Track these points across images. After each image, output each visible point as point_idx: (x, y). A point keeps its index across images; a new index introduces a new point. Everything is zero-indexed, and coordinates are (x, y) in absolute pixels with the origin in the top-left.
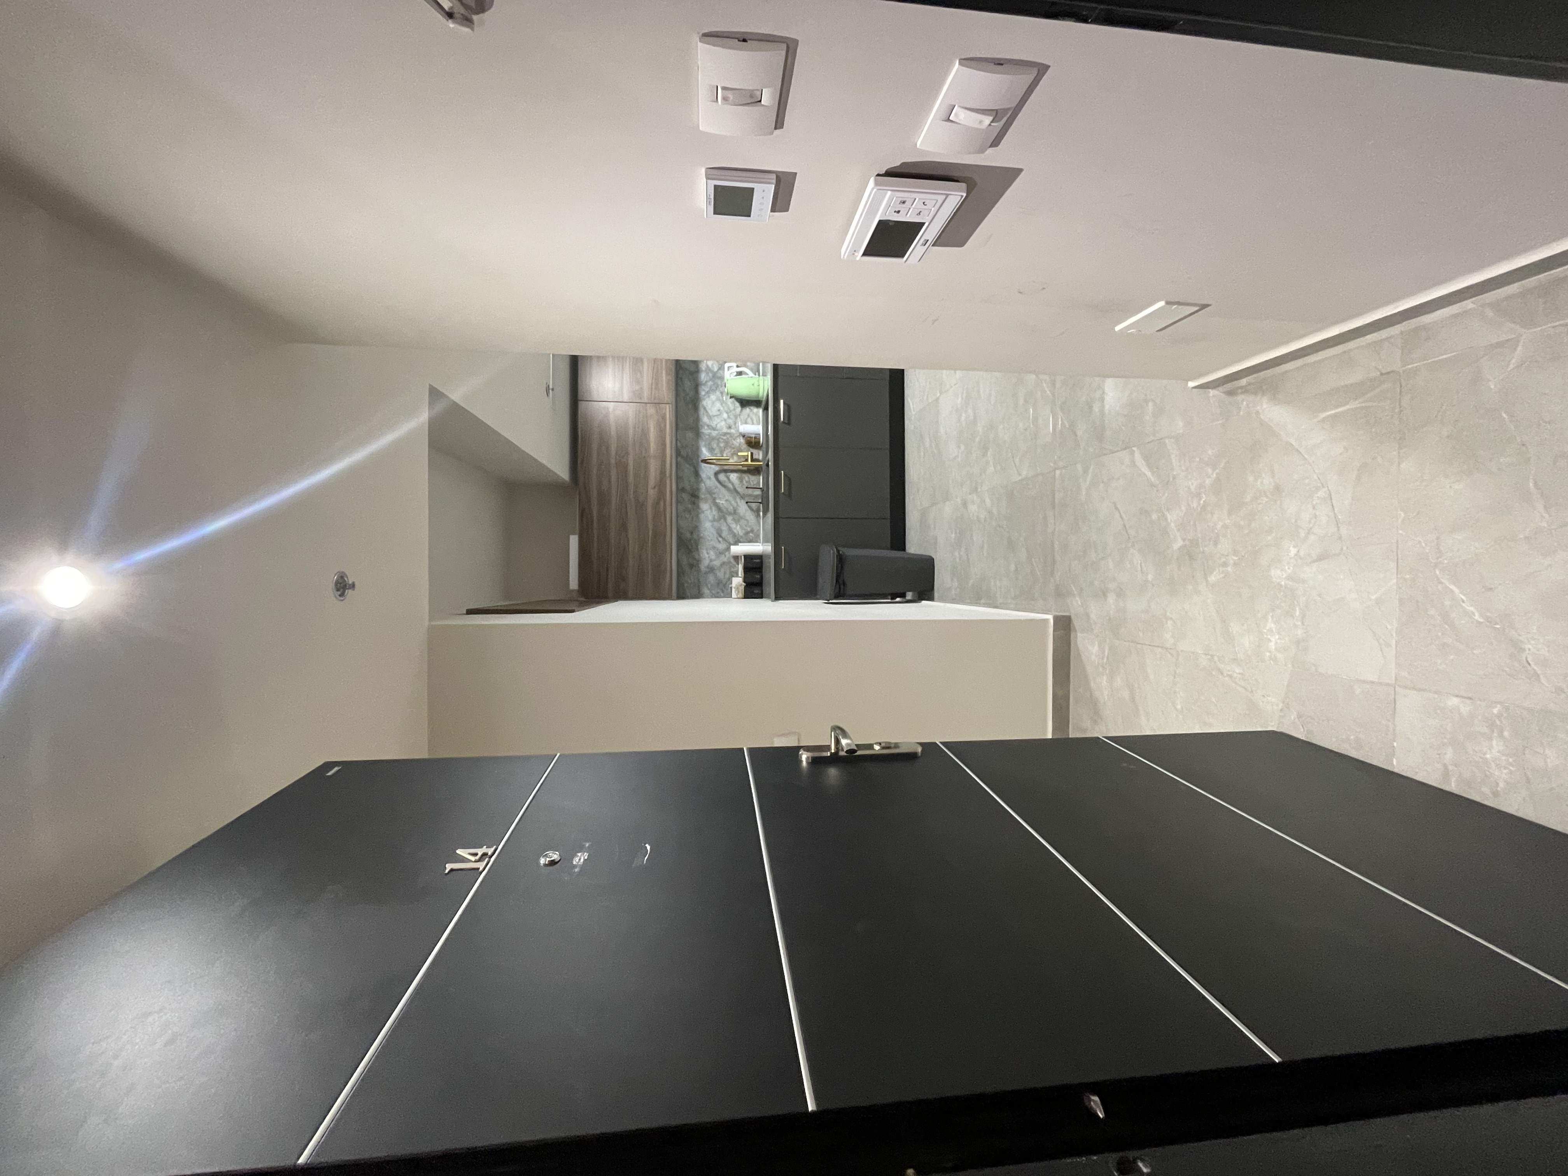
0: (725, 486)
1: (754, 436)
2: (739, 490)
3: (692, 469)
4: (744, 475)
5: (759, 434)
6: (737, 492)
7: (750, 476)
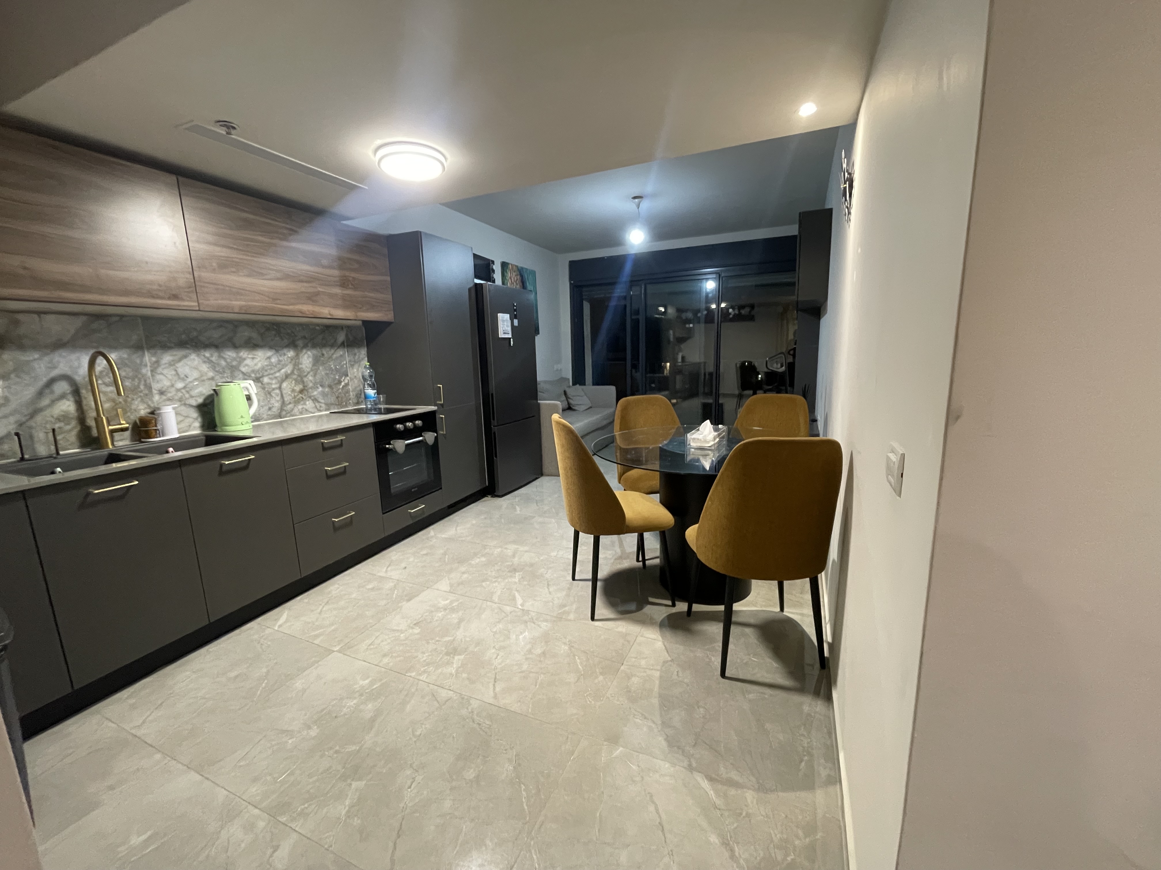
0: (40, 394)
1: (159, 427)
2: (39, 418)
3: (66, 339)
4: (74, 423)
5: (163, 436)
6: (32, 415)
7: (75, 432)
